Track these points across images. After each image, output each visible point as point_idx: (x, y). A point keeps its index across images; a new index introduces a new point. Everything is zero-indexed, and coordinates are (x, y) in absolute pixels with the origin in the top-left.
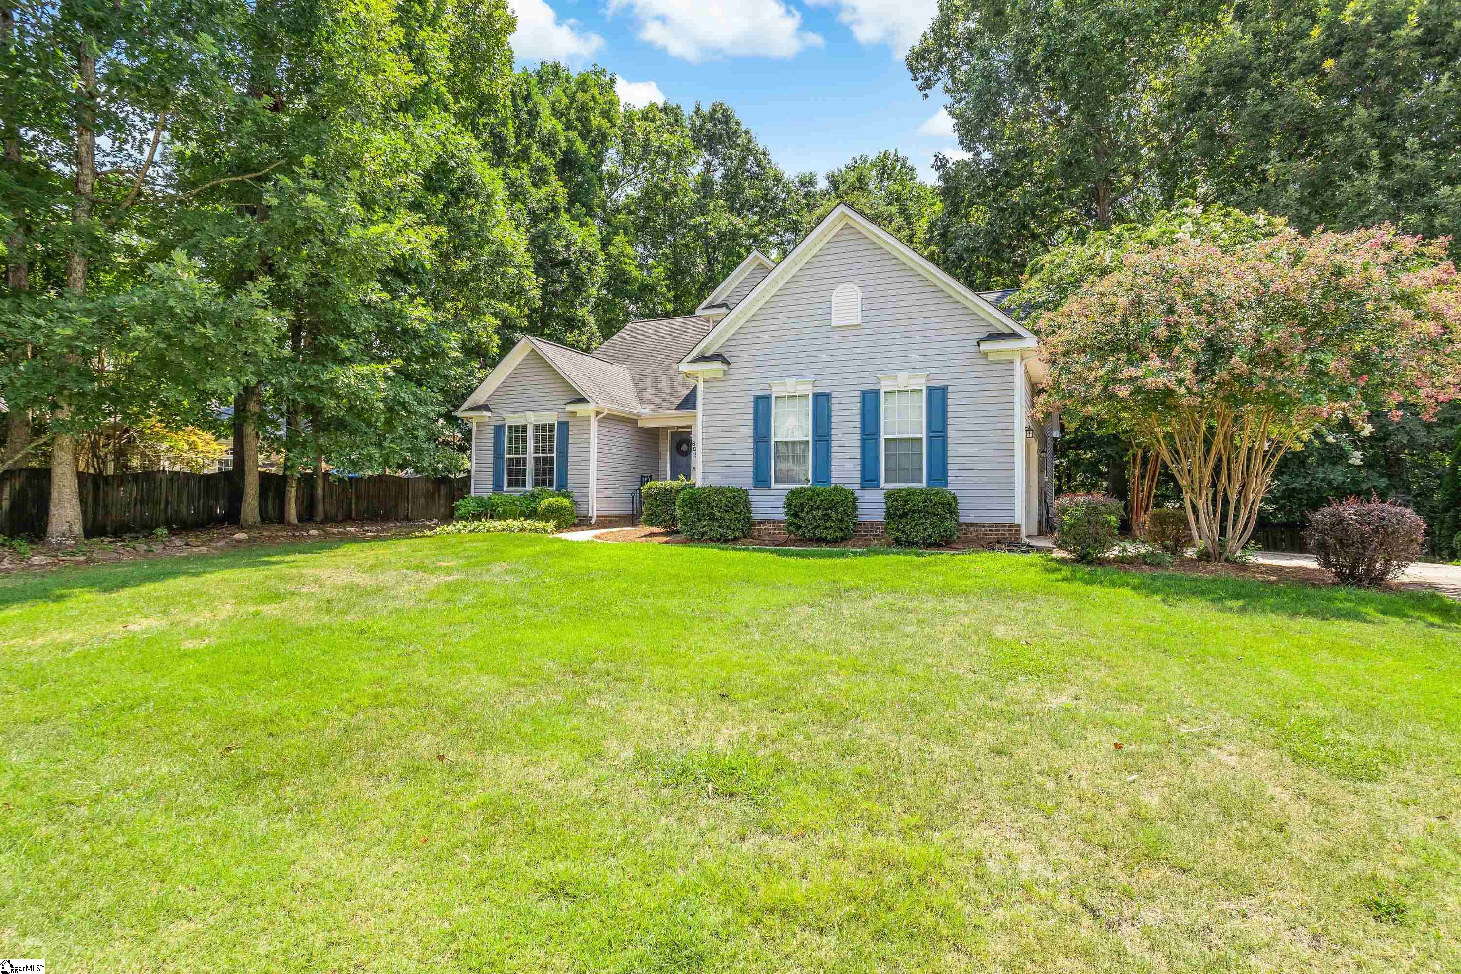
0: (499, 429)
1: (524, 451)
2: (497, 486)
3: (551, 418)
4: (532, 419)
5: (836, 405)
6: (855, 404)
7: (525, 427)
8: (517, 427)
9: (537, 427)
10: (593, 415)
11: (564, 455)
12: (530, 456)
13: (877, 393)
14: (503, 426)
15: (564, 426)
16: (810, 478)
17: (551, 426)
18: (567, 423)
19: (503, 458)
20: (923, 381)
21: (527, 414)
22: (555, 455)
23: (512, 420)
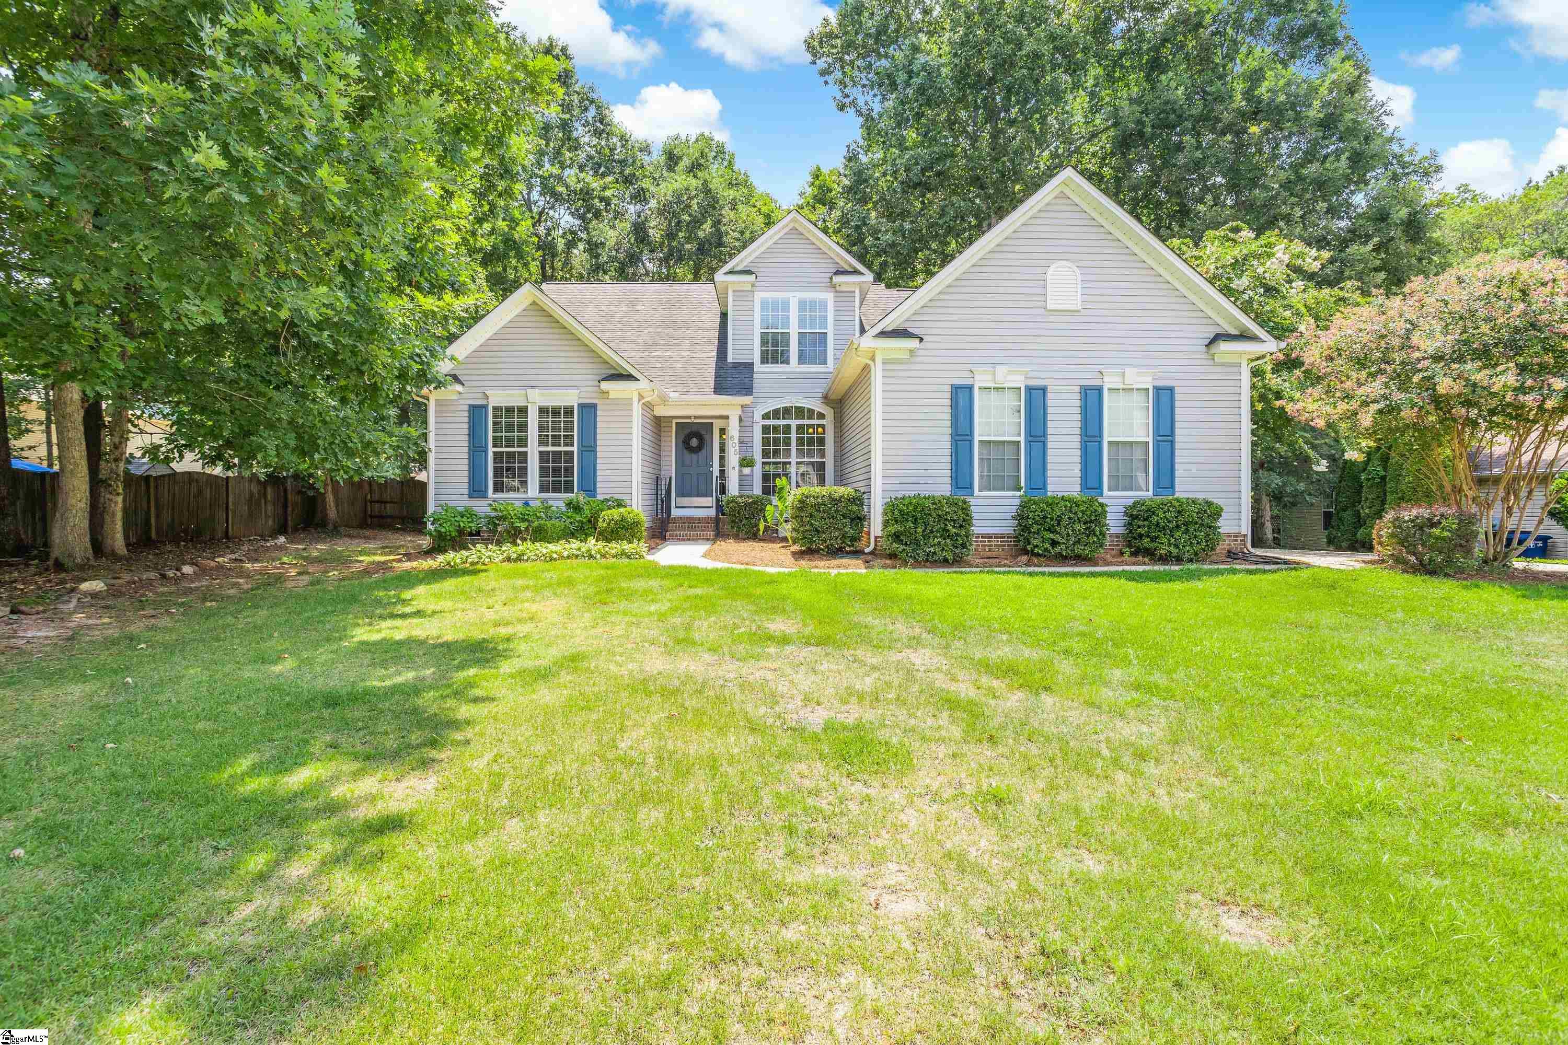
0: (476, 412)
1: (523, 442)
2: (476, 490)
3: (570, 398)
4: (536, 399)
5: (1052, 399)
6: (1075, 401)
7: (523, 411)
8: (510, 409)
9: (543, 411)
10: (635, 399)
11: (590, 448)
12: (533, 449)
13: (1099, 390)
14: (485, 407)
15: (588, 410)
16: (1022, 484)
17: (569, 411)
18: (594, 407)
19: (486, 452)
20: (1150, 379)
21: (529, 391)
22: (575, 449)
23: (498, 398)
